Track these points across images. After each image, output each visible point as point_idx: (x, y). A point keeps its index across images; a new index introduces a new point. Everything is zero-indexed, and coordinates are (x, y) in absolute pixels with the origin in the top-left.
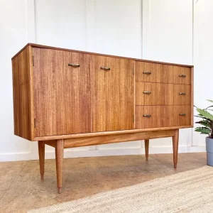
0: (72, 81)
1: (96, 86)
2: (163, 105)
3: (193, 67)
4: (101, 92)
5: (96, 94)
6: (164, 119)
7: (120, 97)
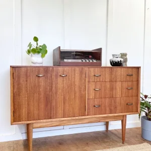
0: (39, 86)
1: (56, 88)
2: (112, 97)
3: (140, 67)
4: (60, 91)
5: (56, 93)
6: (112, 108)
7: (75, 94)
